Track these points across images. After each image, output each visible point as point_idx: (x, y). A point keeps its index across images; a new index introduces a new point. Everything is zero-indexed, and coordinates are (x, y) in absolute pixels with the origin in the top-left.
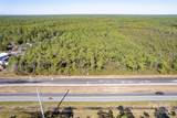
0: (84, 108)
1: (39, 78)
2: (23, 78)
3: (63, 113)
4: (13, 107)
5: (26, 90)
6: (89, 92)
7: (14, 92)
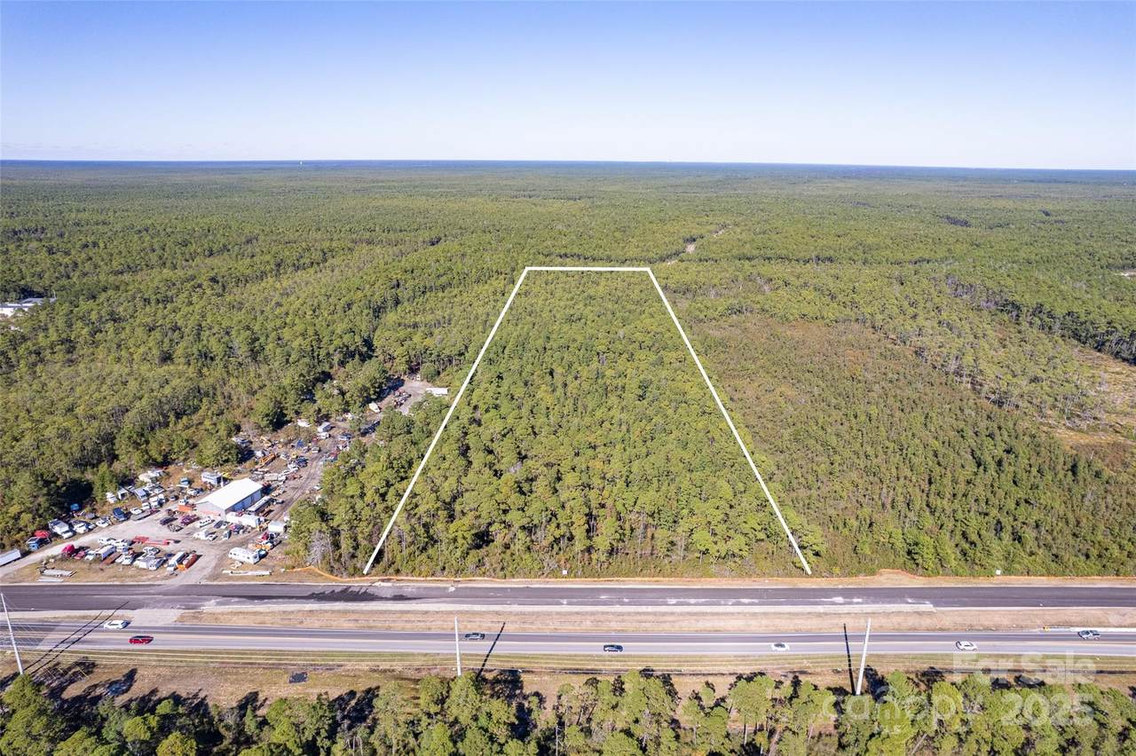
0: (553, 672)
1: (410, 584)
2: (356, 583)
3: (496, 681)
4: (365, 666)
5: (379, 624)
6: (567, 628)
7: (346, 625)
